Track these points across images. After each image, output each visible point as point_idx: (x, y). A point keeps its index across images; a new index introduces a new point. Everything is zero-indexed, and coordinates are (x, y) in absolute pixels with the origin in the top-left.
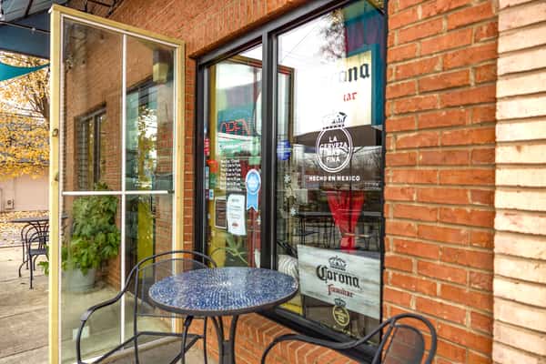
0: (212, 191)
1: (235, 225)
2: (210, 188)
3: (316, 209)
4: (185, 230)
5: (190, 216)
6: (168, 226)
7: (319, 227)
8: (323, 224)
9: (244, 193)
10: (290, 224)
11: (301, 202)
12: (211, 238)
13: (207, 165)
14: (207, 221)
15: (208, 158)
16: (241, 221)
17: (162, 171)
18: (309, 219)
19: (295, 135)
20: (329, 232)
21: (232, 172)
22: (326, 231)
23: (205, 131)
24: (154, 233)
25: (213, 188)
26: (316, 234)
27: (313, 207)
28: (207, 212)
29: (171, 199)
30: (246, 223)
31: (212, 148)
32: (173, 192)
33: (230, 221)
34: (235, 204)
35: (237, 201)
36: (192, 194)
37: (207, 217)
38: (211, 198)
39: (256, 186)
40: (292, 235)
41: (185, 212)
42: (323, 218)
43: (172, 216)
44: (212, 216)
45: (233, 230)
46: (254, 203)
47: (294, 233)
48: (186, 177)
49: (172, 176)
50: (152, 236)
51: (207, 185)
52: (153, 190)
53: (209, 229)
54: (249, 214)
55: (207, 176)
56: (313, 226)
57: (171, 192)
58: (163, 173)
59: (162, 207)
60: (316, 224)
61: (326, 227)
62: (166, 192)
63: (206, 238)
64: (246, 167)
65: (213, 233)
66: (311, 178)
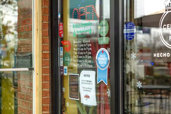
0: (65, 67)
1: (87, 97)
2: (64, 65)
3: (153, 83)
4: (44, 101)
5: (48, 90)
6: (29, 98)
7: (155, 98)
8: (159, 96)
9: (95, 69)
10: (133, 96)
11: (138, 76)
12: (66, 108)
13: (62, 45)
14: (62, 93)
15: (62, 39)
16: (93, 94)
17: (22, 51)
18: (148, 91)
19: (135, 17)
20: (164, 103)
21: (84, 51)
22: (161, 102)
23: (59, 16)
24: (16, 104)
25: (67, 65)
26: (153, 105)
27: (149, 81)
28: (62, 86)
29: (31, 74)
30: (96, 96)
31: (65, 31)
32: (33, 69)
33: (83, 93)
34: (87, 79)
35: (89, 76)
36: (49, 71)
37: (62, 90)
38: (65, 74)
39: (105, 63)
40: (135, 106)
41: (44, 86)
42: (158, 91)
43: (32, 90)
44: (67, 89)
45: (85, 101)
46: (104, 77)
47: (137, 104)
48: (44, 56)
49: (31, 55)
50: (13, 107)
51: (62, 62)
52: (15, 67)
53: (63, 100)
54: (99, 87)
55: (62, 54)
56: (150, 98)
57: (31, 69)
58: (23, 53)
59: (23, 82)
60: (153, 96)
61: (161, 98)
62: (27, 69)
63: (62, 108)
64: (95, 47)
65: (68, 104)
66: (155, 55)
